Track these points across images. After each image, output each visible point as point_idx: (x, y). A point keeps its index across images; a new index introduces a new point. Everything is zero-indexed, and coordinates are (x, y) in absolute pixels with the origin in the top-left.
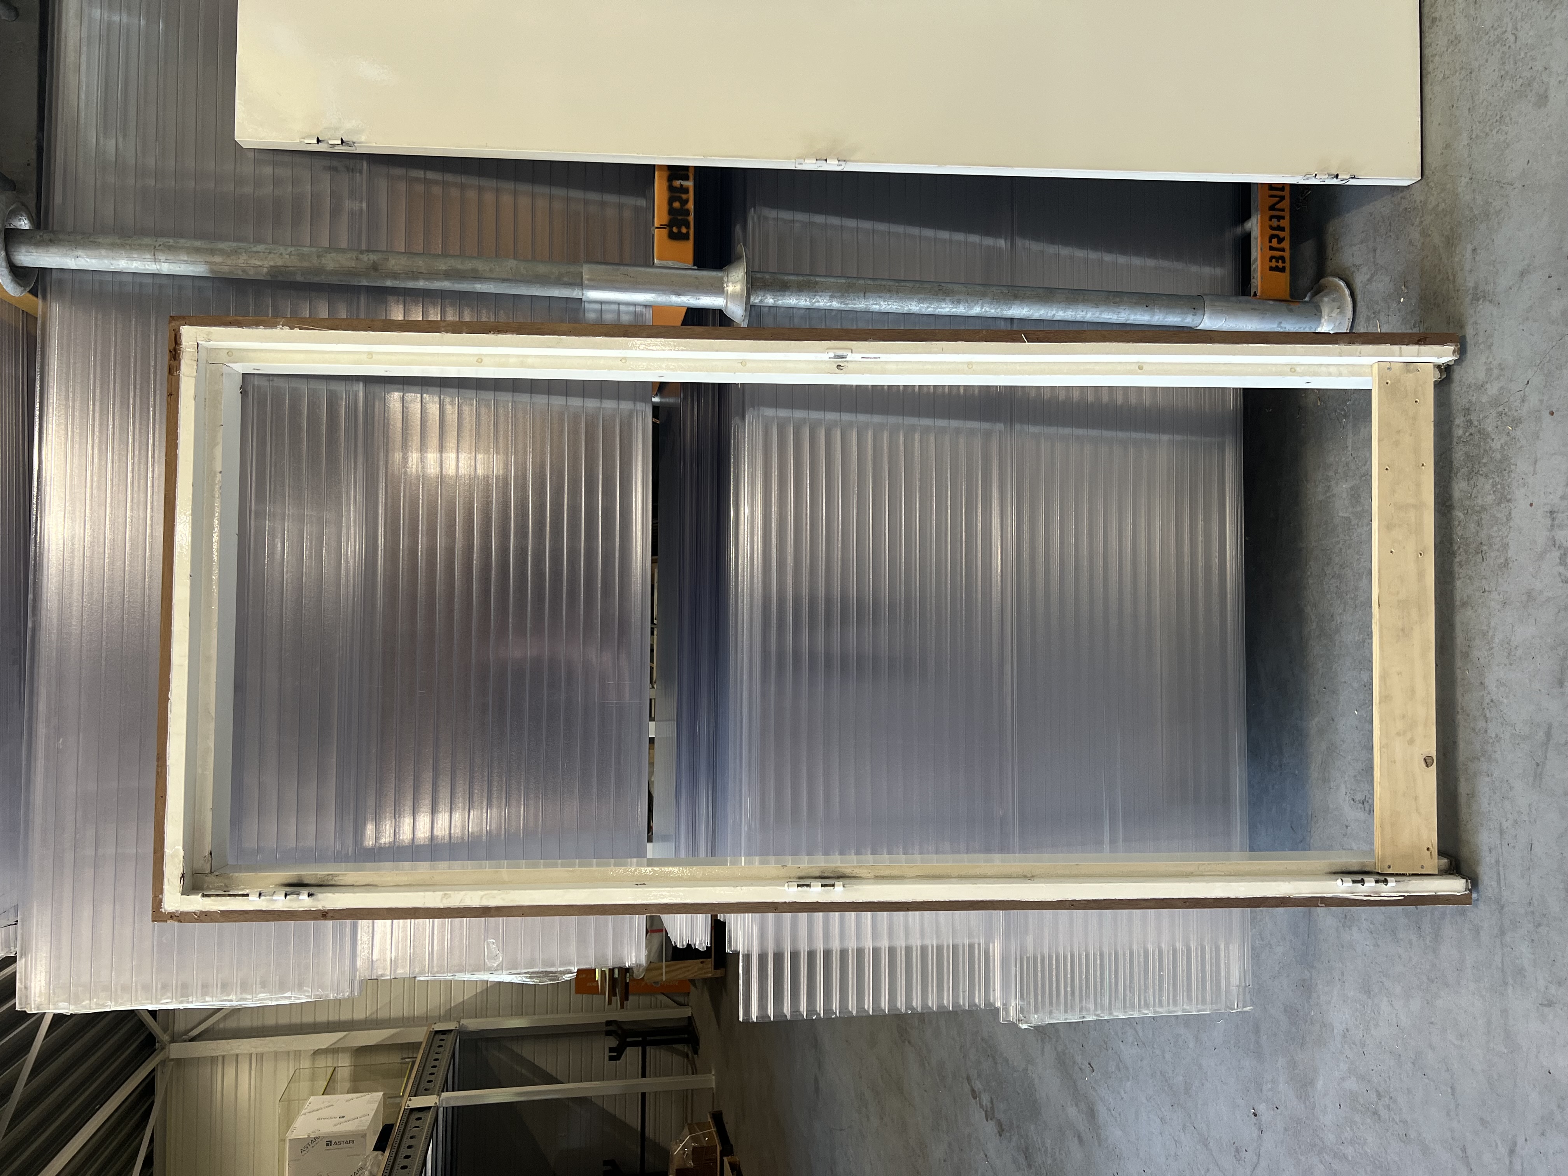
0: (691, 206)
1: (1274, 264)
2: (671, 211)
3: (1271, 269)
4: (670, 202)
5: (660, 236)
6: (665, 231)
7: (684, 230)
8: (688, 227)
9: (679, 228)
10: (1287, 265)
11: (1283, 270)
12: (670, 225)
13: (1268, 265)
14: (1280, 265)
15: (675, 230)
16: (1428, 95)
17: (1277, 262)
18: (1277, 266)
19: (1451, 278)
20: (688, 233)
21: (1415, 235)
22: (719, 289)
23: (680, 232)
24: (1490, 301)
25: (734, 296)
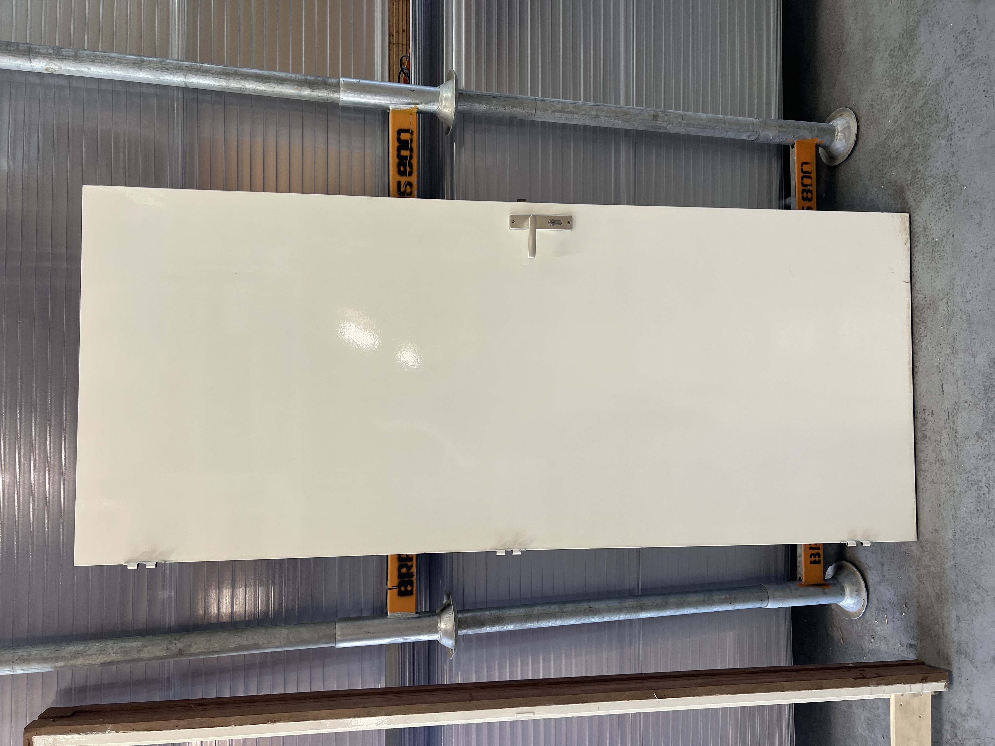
0: (414, 570)
1: (813, 559)
2: (400, 575)
3: (812, 563)
4: (400, 568)
5: (392, 595)
6: (396, 591)
7: (409, 588)
8: (412, 585)
9: (406, 587)
10: (822, 558)
11: (818, 562)
12: (399, 586)
13: (809, 560)
14: (817, 559)
15: (403, 589)
16: (921, 486)
17: (815, 557)
18: (815, 560)
19: (941, 624)
20: (412, 590)
21: (913, 575)
22: (434, 629)
23: (406, 590)
24: (971, 661)
25: (446, 633)
